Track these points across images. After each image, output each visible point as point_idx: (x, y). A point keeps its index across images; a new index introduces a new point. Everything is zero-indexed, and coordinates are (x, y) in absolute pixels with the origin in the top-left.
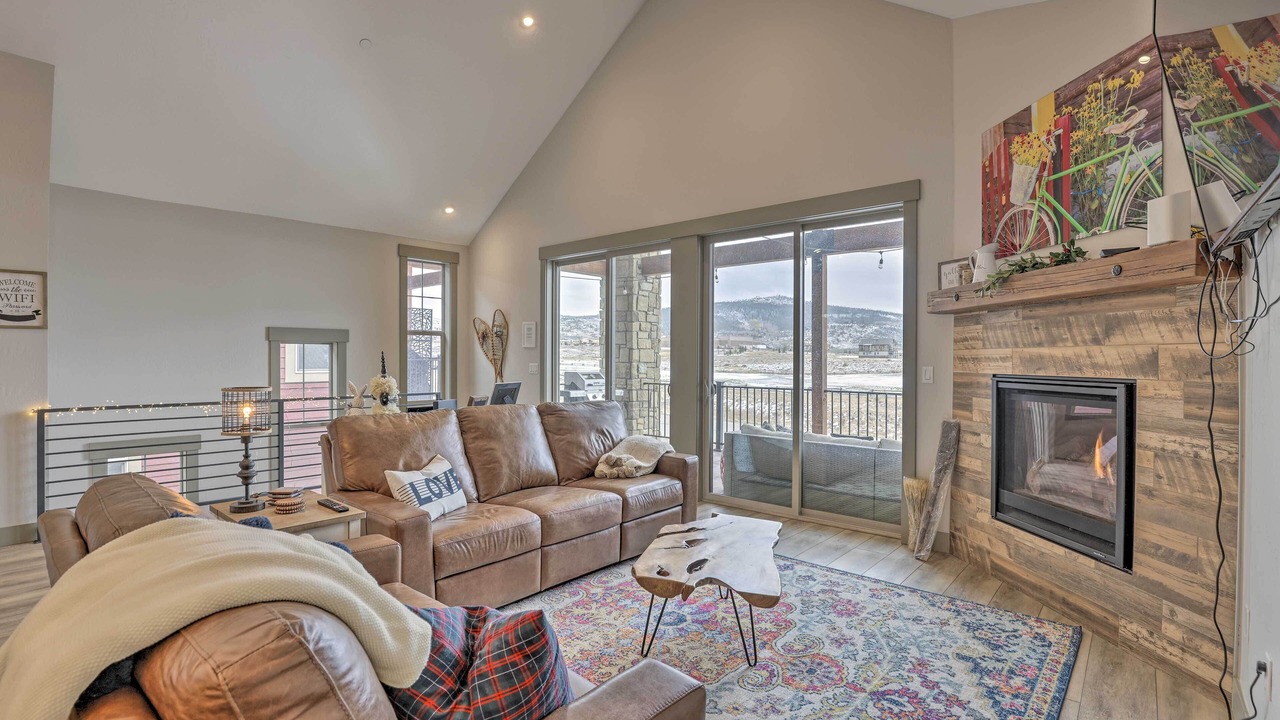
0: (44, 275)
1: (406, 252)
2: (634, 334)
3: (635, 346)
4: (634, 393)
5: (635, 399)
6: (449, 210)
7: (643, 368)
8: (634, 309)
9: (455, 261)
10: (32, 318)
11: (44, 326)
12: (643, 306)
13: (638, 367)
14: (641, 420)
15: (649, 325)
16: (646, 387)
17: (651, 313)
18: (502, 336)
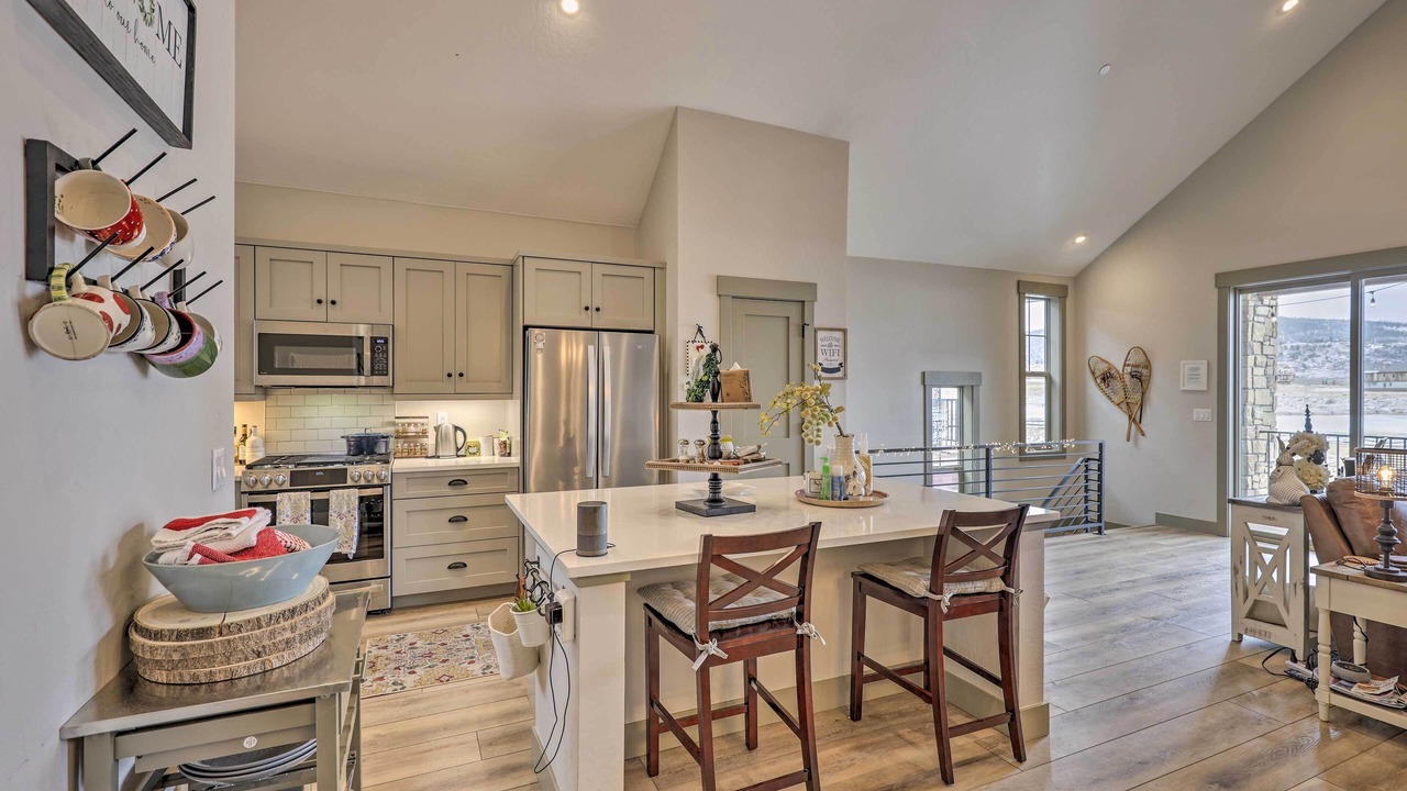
0: (844, 331)
1: (1024, 288)
2: (1249, 370)
3: (1250, 386)
4: (1249, 443)
5: (1250, 452)
6: (1080, 240)
7: (1259, 412)
8: (1250, 339)
9: (1065, 293)
10: (837, 370)
11: (845, 377)
12: (1259, 336)
13: (1253, 411)
14: (1256, 478)
15: (1265, 359)
16: (1262, 436)
17: (1267, 343)
18: (1141, 376)
